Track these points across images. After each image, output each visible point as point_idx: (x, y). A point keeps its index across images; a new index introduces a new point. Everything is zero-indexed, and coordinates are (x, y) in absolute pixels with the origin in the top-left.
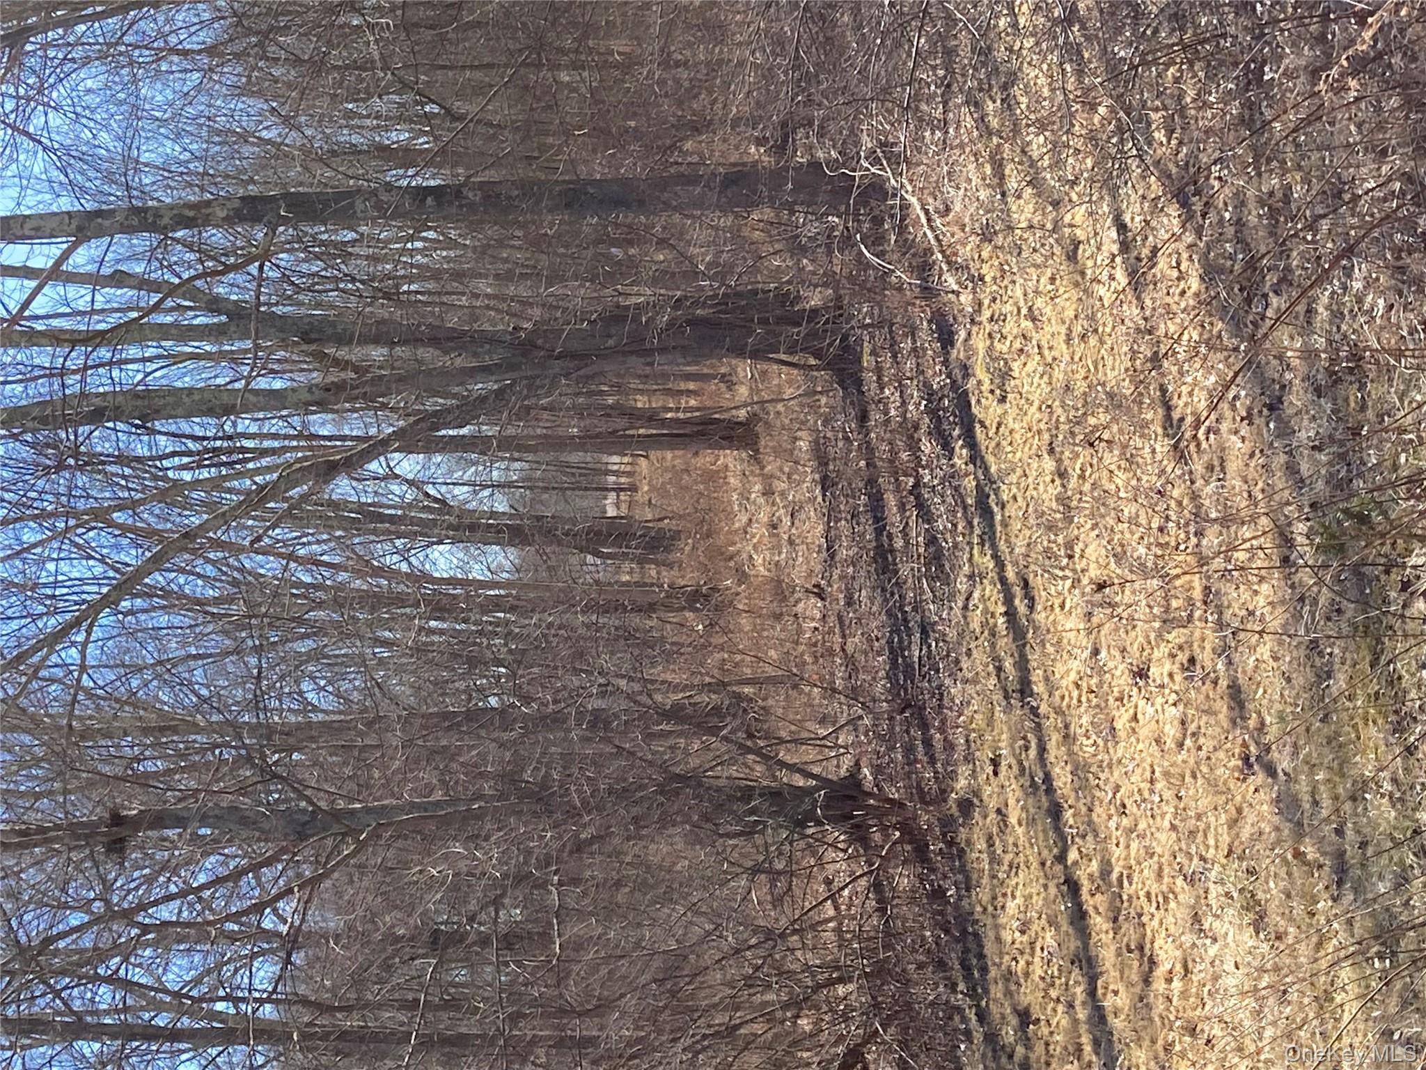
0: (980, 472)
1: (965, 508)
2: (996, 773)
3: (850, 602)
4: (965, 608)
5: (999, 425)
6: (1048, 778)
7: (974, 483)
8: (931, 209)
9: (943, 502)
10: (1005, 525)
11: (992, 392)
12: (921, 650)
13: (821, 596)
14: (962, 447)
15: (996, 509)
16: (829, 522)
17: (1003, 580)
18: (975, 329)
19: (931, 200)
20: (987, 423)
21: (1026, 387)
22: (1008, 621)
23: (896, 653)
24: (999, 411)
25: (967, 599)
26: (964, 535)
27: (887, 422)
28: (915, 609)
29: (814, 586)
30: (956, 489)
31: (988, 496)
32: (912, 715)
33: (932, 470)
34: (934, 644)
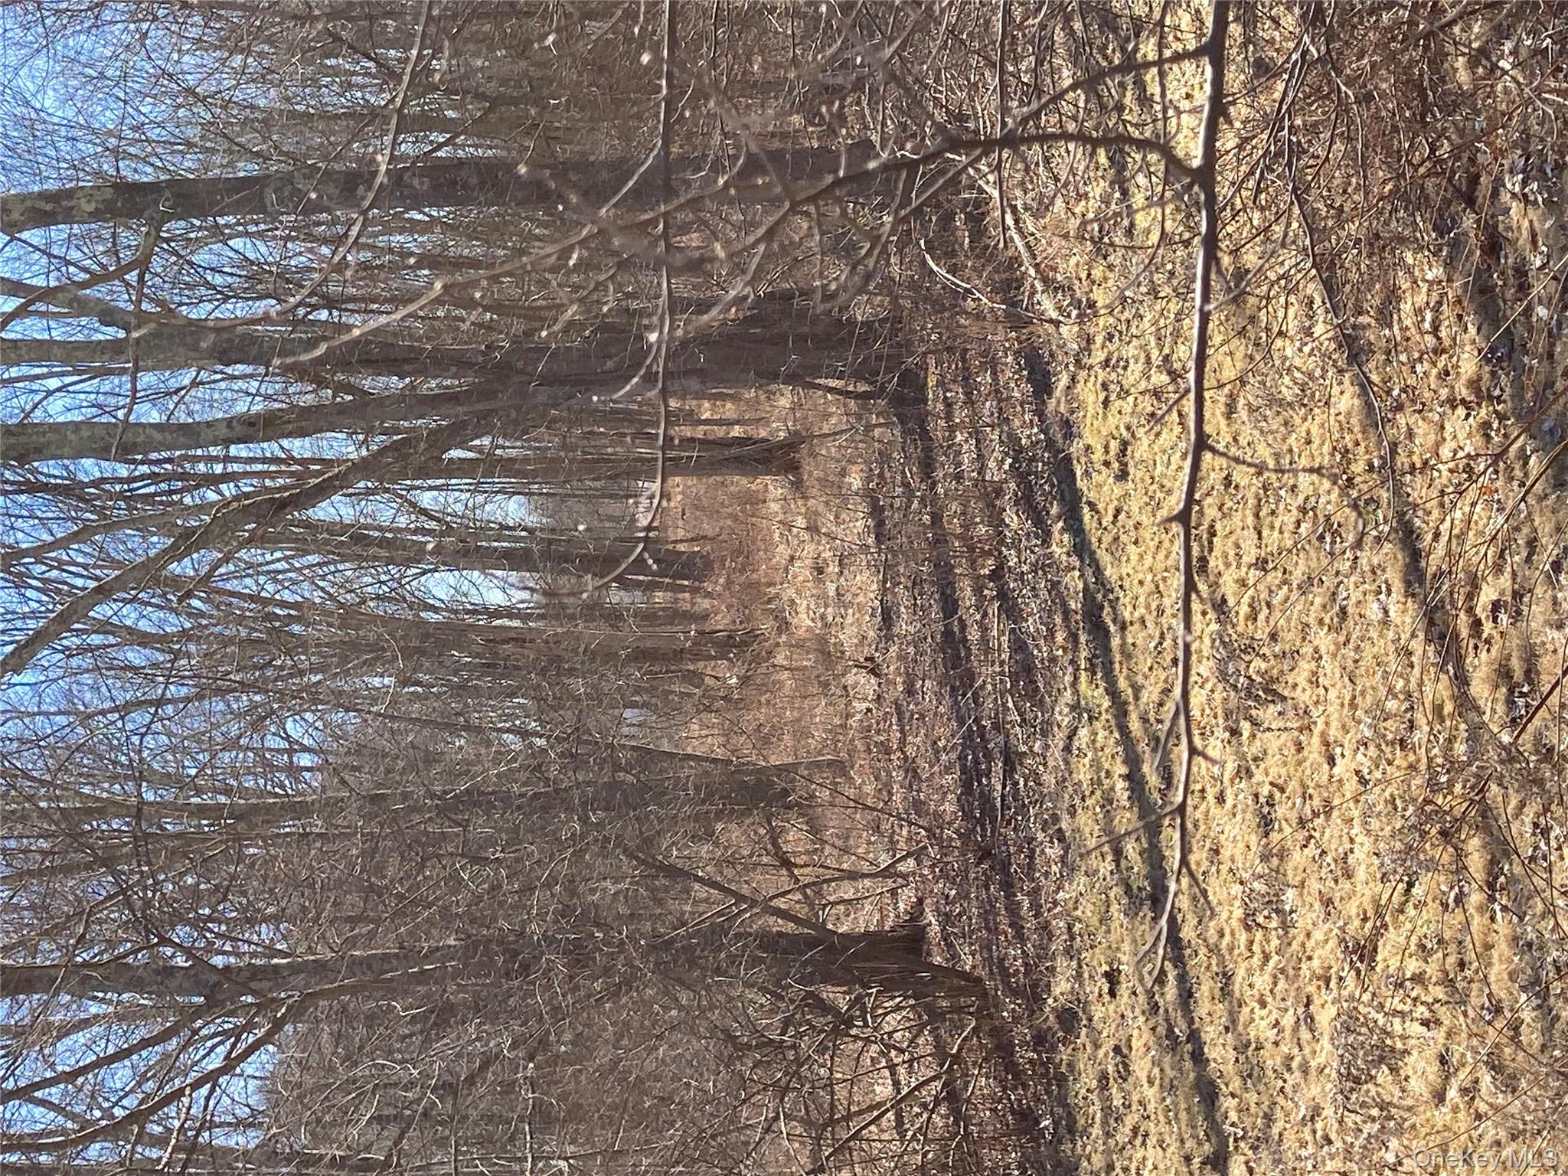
0: (1089, 572)
1: (1066, 613)
2: (1112, 993)
3: (910, 691)
4: (1067, 749)
5: (1118, 511)
6: (1194, 1036)
7: (1081, 586)
8: (1019, 204)
9: (1036, 596)
10: (1127, 656)
11: (1107, 464)
12: (1004, 787)
13: (875, 672)
14: (1063, 530)
15: (1112, 628)
16: (885, 582)
17: (1124, 729)
18: (1083, 374)
19: (1018, 193)
20: (1101, 506)
21: (1159, 469)
22: (1131, 789)
23: (971, 778)
24: (1118, 491)
25: (1070, 738)
26: (1065, 649)
27: (959, 477)
28: (996, 726)
29: (866, 659)
30: (1055, 585)
31: (1102, 608)
32: (992, 868)
33: (1019, 551)
34: (1022, 782)
